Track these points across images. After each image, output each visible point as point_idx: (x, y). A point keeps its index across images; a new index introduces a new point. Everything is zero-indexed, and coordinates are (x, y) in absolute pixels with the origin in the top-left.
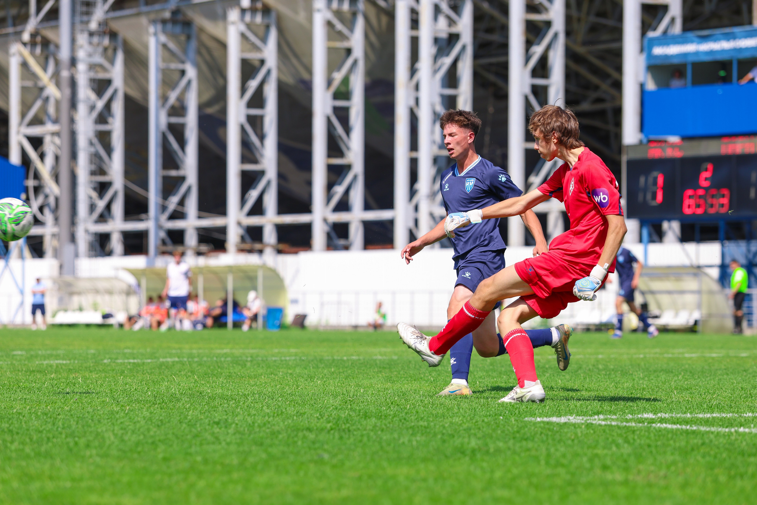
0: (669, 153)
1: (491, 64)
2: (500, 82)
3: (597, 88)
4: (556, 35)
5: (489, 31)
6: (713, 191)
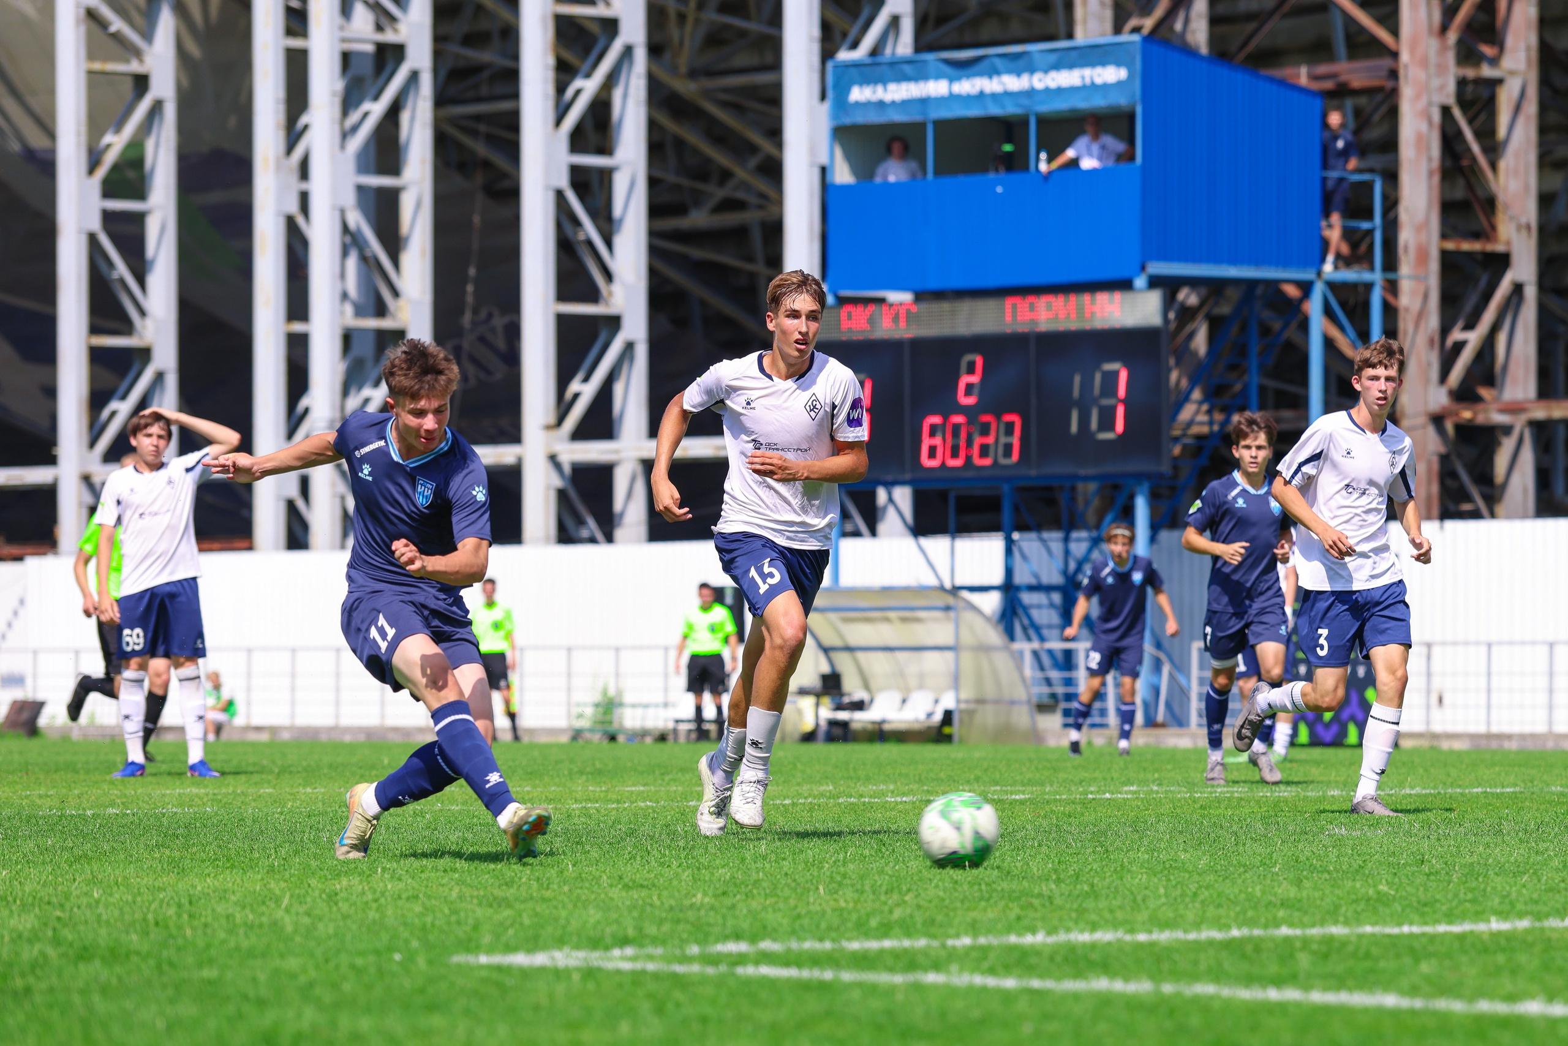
0: (885, 328)
1: (478, 118)
2: (500, 161)
3: (726, 175)
4: (628, 51)
5: (473, 40)
6: (987, 418)
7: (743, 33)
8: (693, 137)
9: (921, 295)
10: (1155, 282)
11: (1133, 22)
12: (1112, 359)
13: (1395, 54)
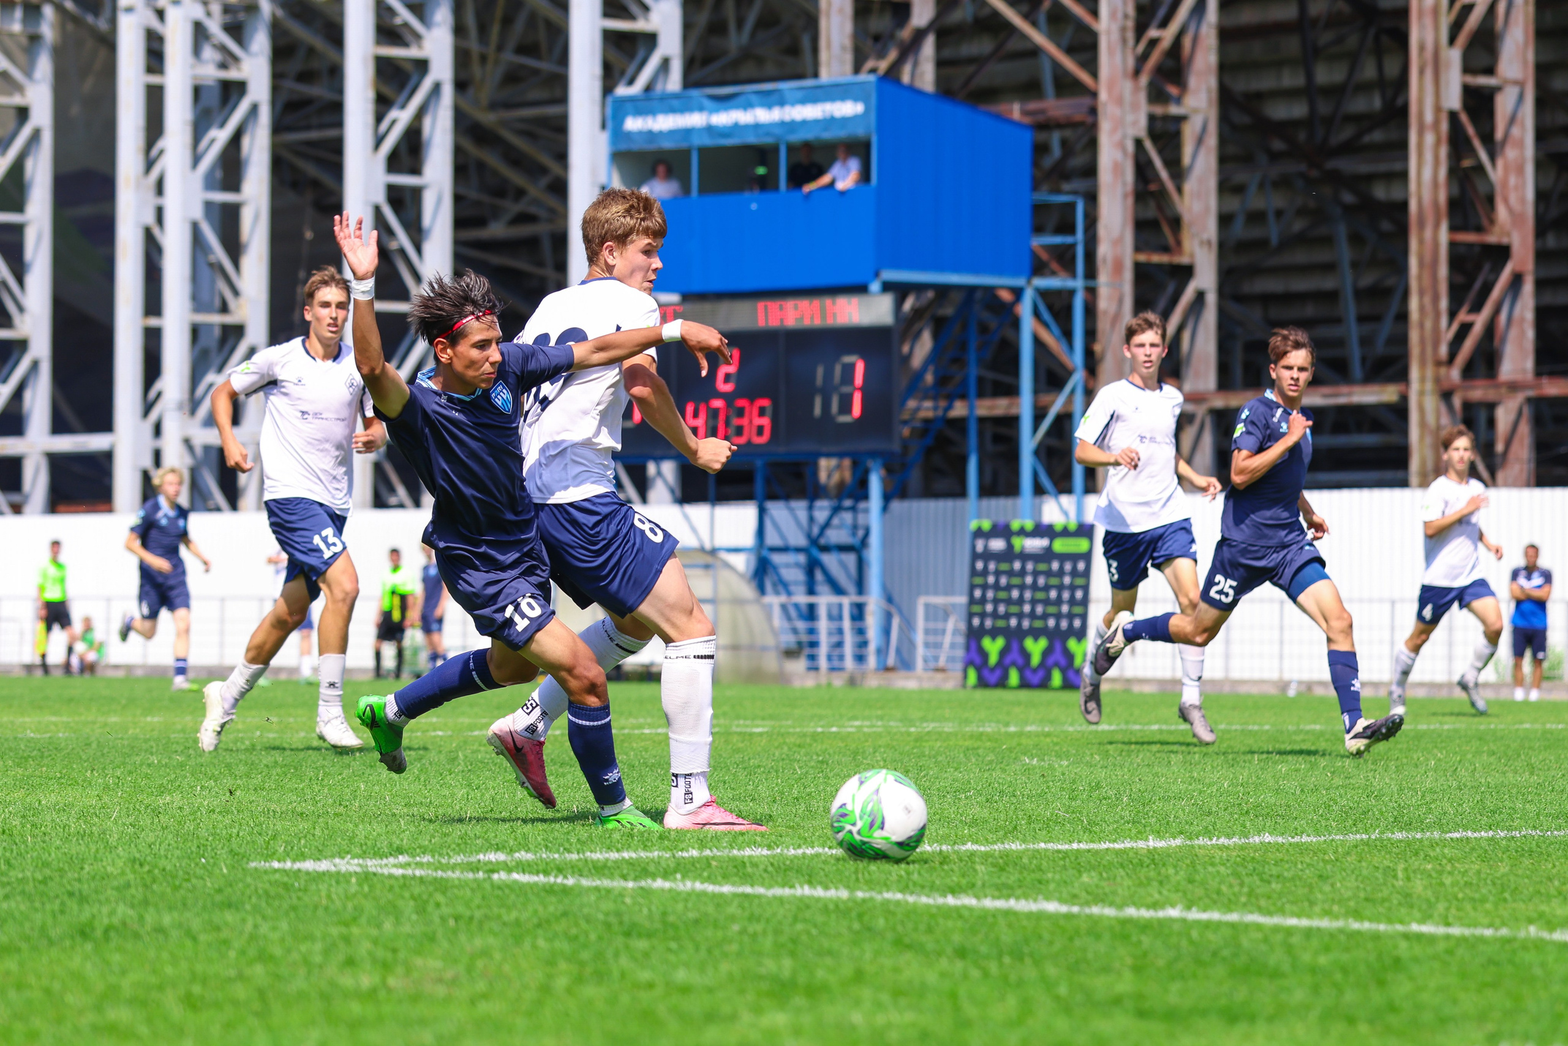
1: (310, 143)
2: (326, 179)
3: (520, 193)
4: (437, 88)
5: (305, 77)
6: (742, 403)
7: (536, 72)
8: (493, 160)
9: (687, 297)
10: (887, 287)
11: (870, 64)
12: (850, 352)
13: (1094, 95)
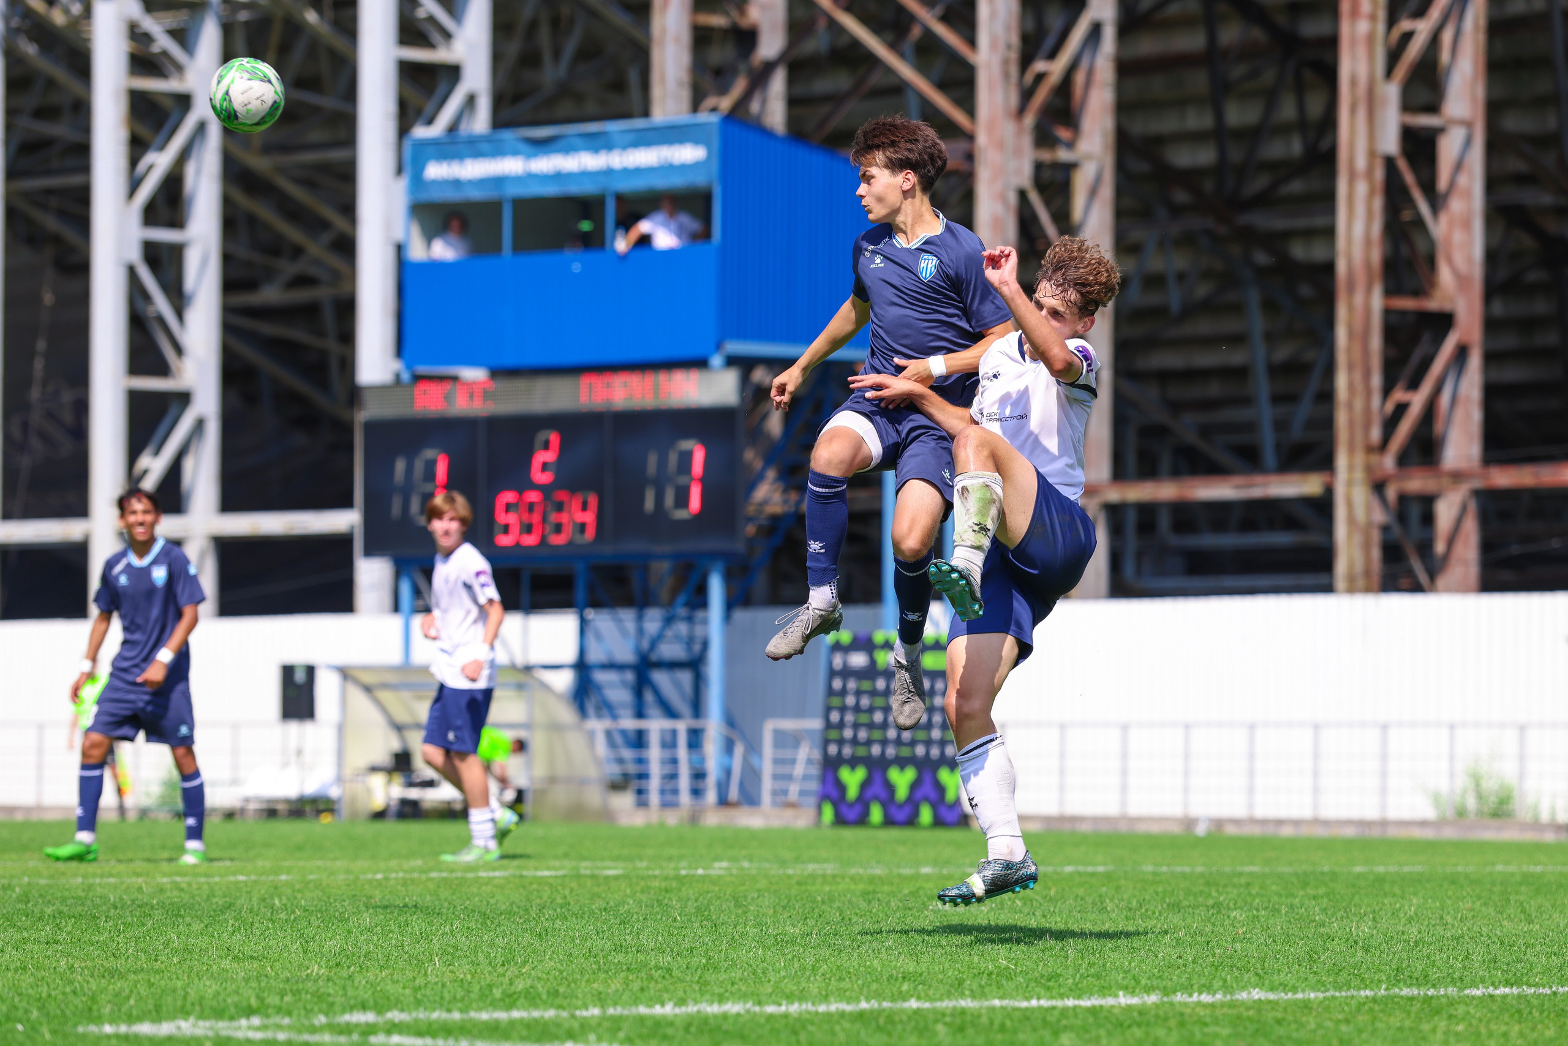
0: (461, 405)
1: (49, 192)
2: (70, 234)
3: (297, 252)
4: (200, 130)
5: (47, 113)
6: (562, 495)
7: (316, 110)
8: (266, 213)
9: (496, 373)
10: (732, 361)
11: (710, 102)
12: (687, 436)
13: (970, 137)
